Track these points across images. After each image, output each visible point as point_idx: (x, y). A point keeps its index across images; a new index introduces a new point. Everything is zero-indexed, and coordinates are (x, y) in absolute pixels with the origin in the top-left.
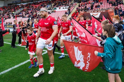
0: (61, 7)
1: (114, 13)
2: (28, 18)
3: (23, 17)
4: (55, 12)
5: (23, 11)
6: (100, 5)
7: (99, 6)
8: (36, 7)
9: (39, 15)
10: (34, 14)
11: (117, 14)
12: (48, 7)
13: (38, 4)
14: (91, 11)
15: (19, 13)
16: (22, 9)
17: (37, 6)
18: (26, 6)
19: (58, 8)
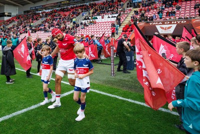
0: (105, 16)
3: (46, 31)
4: (96, 23)
6: (176, 10)
7: (174, 13)
8: (66, 16)
9: (69, 28)
10: (62, 26)
12: (83, 15)
13: (68, 10)
14: (158, 22)
15: (40, 25)
16: (45, 19)
17: (67, 13)
18: (50, 13)
19: (99, 17)
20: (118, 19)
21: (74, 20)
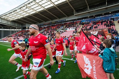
1: (108, 32)
2: (48, 36)
4: (66, 31)
5: (45, 31)
6: (98, 26)
7: (97, 27)
8: (54, 28)
10: (52, 33)
11: (110, 32)
12: (61, 28)
13: (55, 26)
15: (43, 32)
16: (45, 30)
17: (55, 27)
18: (47, 27)
19: (68, 29)
20: (76, 30)
21: (57, 30)
